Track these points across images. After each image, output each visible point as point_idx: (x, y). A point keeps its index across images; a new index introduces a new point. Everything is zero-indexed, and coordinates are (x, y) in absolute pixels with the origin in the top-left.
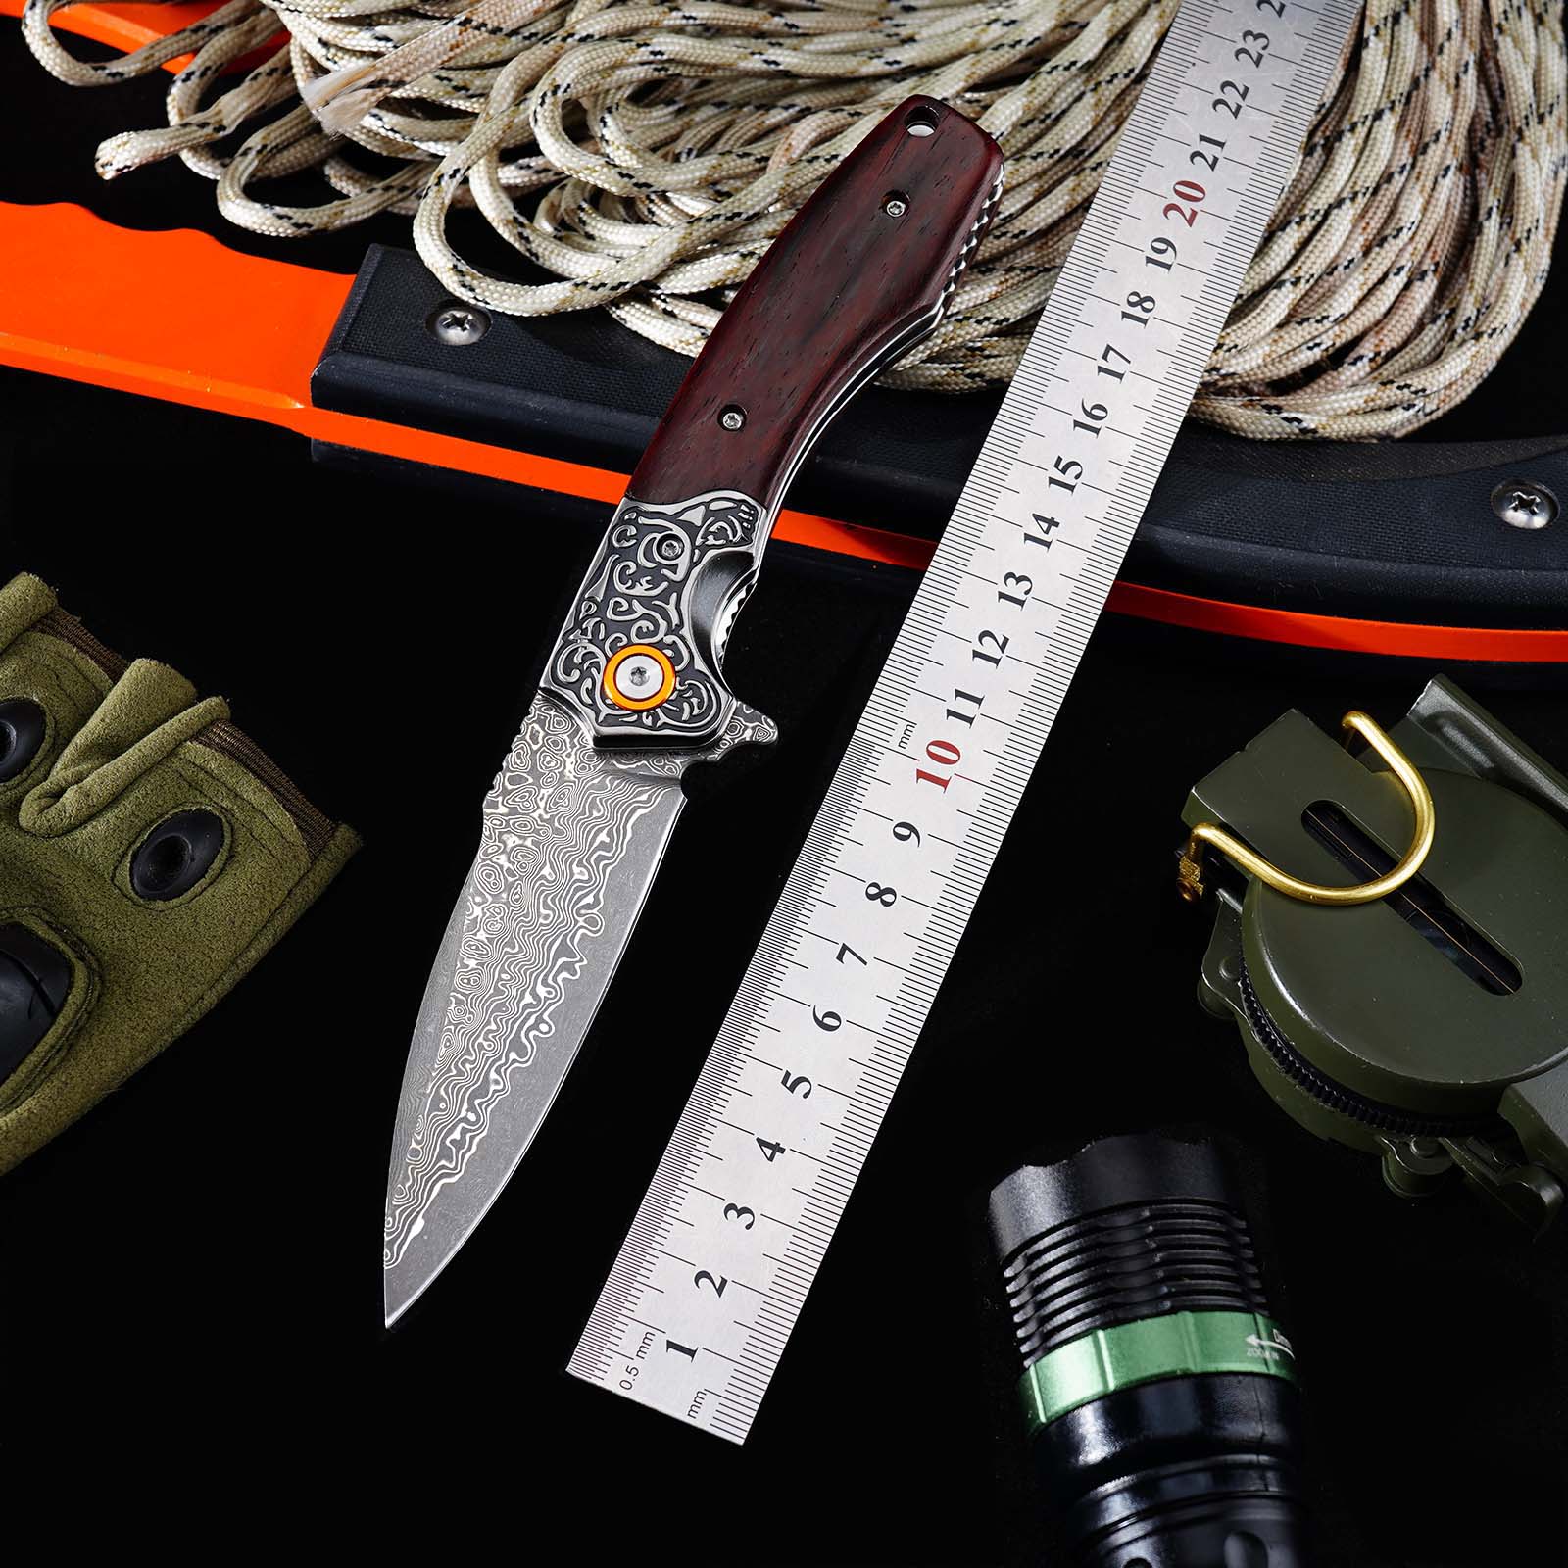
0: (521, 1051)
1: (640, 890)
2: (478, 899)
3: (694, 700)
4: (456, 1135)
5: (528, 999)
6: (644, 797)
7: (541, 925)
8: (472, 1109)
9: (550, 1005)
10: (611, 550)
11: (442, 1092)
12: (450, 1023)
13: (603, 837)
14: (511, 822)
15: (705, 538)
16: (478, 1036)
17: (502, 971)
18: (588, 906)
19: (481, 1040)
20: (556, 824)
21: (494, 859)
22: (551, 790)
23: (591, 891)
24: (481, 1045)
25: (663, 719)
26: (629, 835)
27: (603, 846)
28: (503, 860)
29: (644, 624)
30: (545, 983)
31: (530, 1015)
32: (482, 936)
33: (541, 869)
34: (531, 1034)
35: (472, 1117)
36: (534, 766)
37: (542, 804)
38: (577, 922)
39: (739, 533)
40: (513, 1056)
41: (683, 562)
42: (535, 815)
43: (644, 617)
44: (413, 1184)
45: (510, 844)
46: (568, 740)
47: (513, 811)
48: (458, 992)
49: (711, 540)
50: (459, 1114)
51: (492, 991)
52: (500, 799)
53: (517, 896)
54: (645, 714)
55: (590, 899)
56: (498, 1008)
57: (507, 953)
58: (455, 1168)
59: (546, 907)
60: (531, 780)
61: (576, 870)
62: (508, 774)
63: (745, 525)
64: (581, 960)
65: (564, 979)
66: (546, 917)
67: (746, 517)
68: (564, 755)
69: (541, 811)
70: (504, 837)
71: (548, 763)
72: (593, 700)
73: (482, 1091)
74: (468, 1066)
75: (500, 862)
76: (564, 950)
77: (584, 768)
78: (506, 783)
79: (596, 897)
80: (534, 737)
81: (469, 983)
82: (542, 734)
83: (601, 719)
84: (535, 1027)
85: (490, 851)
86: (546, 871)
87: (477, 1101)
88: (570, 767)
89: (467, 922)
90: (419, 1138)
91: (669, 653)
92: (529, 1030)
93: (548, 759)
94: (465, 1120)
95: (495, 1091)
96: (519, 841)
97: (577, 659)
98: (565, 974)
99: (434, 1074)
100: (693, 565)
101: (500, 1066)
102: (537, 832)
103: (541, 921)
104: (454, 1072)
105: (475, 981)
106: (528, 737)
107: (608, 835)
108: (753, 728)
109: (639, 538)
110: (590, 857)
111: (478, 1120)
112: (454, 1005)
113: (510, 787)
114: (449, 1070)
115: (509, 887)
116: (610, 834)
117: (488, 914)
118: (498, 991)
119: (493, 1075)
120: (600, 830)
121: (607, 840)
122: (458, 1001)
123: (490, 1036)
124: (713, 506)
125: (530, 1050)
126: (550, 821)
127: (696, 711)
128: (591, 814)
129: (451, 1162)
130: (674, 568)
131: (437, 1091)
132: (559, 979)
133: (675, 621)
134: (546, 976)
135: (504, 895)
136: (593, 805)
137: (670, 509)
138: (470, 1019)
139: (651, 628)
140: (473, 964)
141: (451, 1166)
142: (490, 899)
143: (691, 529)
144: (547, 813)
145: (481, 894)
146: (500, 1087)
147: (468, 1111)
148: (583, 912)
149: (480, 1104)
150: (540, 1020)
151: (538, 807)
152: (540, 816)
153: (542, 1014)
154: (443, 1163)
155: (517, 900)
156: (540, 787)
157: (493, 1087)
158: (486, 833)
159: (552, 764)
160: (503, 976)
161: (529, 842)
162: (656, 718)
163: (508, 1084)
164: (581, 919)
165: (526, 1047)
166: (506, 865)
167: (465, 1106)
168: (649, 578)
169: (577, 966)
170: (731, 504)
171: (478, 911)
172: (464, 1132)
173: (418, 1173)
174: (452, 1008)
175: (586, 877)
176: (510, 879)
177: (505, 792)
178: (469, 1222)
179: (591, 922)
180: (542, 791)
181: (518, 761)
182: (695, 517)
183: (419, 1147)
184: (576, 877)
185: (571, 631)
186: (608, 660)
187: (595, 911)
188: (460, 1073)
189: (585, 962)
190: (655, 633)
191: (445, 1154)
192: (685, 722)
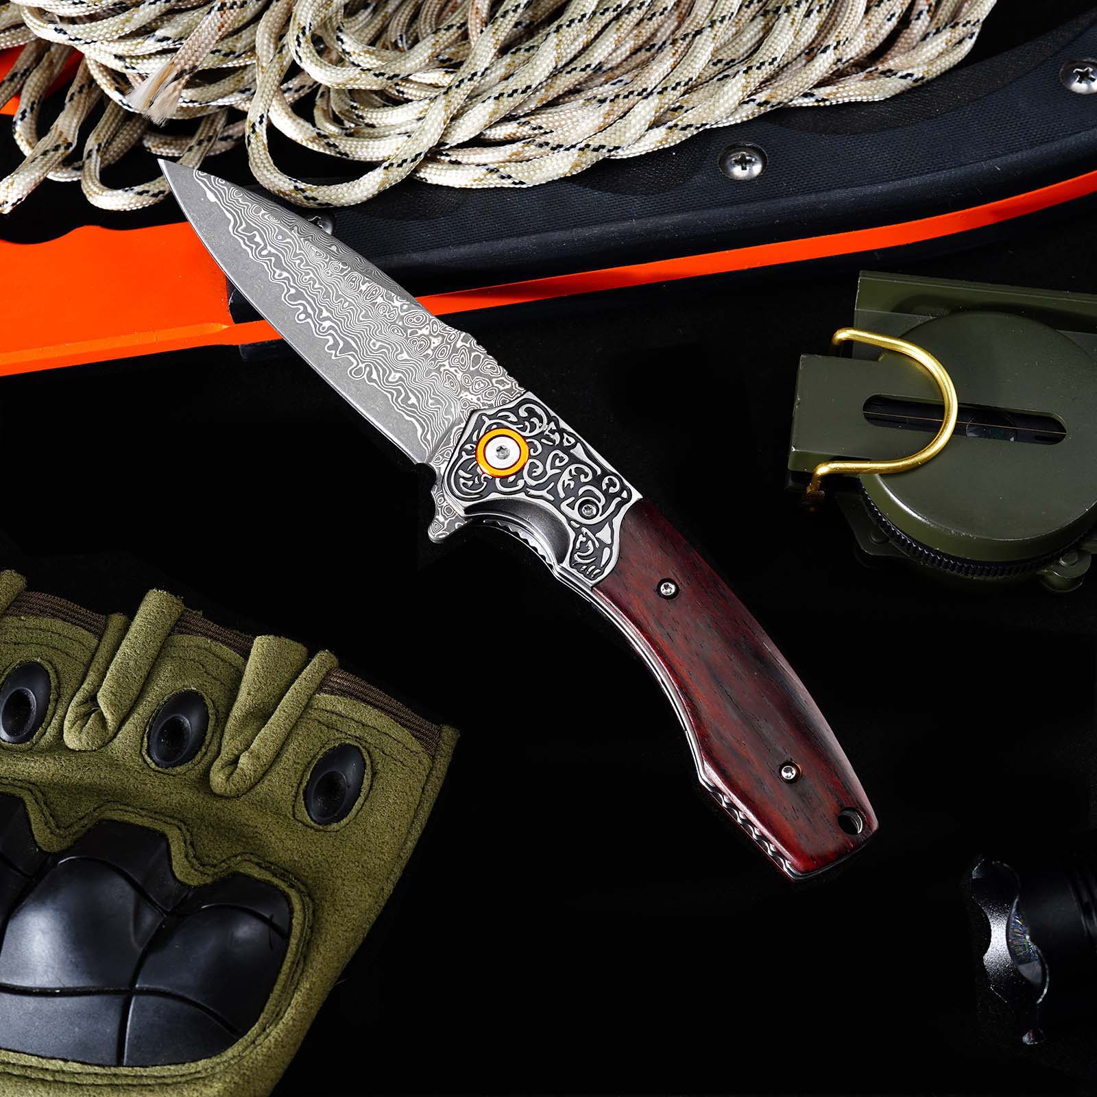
0: (294, 298)
1: (367, 410)
2: (405, 307)
3: (470, 483)
4: (258, 239)
5: (325, 314)
6: (429, 437)
7: (371, 340)
8: (270, 254)
9: (315, 326)
10: (605, 473)
11: (288, 240)
12: (330, 260)
13: (413, 400)
14: (449, 346)
15: (586, 535)
16: (315, 275)
17: (350, 304)
18: (370, 373)
19: (312, 275)
20: (434, 373)
21: (427, 326)
22: (459, 379)
23: (379, 379)
24: (308, 274)
25: (465, 457)
26: (407, 418)
27: (407, 398)
28: (425, 332)
29: (539, 471)
30: (331, 328)
31: (314, 311)
32: (380, 300)
33: (408, 353)
34: (301, 308)
35: (265, 252)
36: (481, 375)
37: (452, 370)
38: (363, 362)
39: (580, 560)
40: (293, 291)
41: (574, 514)
42: (446, 363)
43: (545, 472)
44: (239, 202)
45: (433, 340)
46: (489, 403)
47: (455, 350)
48: (349, 272)
49: (581, 538)
50: (270, 245)
51: (340, 293)
52: (468, 345)
53: (396, 331)
54: (475, 446)
55: (374, 376)
56: (327, 293)
57: (361, 311)
58: (237, 231)
59: (381, 347)
60: (472, 369)
61: (398, 375)
62: (483, 357)
63: (585, 567)
64: (336, 356)
65: (328, 341)
66: (374, 344)
67: (590, 570)
68: (480, 396)
69: (447, 367)
70: (440, 338)
71: (479, 385)
72: (501, 418)
73: (278, 264)
74: (298, 262)
75: (424, 330)
76: (348, 348)
77: (465, 405)
78: (476, 353)
79: (374, 381)
80: (502, 382)
81: (351, 281)
82: (501, 388)
83: (484, 417)
84: (305, 311)
85: (435, 326)
86: (405, 356)
87: (273, 259)
88: (470, 397)
89: (393, 294)
90: (266, 217)
91: (511, 479)
92: (305, 307)
93: (482, 385)
94: (265, 248)
95: (275, 272)
96: (433, 346)
97: (535, 420)
98: (331, 342)
99: (302, 239)
100: (569, 519)
101: (289, 281)
102: (435, 359)
103: (373, 340)
104: (298, 252)
105: (351, 285)
106: (503, 378)
107: (413, 404)
108: (443, 524)
109: (605, 493)
110: (403, 387)
111: (261, 256)
112: (341, 266)
113: (473, 354)
114: (300, 249)
115: (405, 329)
116: (413, 405)
117: (392, 309)
118: (338, 297)
119: (285, 274)
120: (418, 401)
121: (410, 402)
122: (343, 270)
123: (312, 282)
124: (607, 551)
125: (292, 303)
126: (438, 370)
127: (462, 481)
128: (432, 399)
129: (242, 230)
130: (571, 506)
131: (290, 237)
132: (330, 338)
133: (532, 492)
134: (336, 331)
135: (401, 323)
136: (438, 402)
137: (617, 521)
138: (328, 273)
139: (534, 474)
140: (363, 288)
141: (239, 230)
142: (402, 314)
143: (596, 528)
144: (445, 370)
145: (405, 311)
146: (276, 276)
147: (270, 251)
148: (368, 369)
149: (270, 260)
150: (308, 315)
151: (451, 367)
152: (444, 365)
153: (312, 319)
154: (244, 225)
155: (393, 330)
156: (464, 373)
157: (278, 272)
158: (448, 328)
159: (477, 387)
160: (347, 304)
161: (429, 352)
162: (468, 453)
163: (275, 281)
164: (363, 366)
165: (295, 301)
166: (420, 332)
167: (273, 251)
168: (572, 486)
169: (333, 352)
170: (603, 563)
171: (397, 304)
172: (257, 244)
173: (244, 208)
174: (340, 265)
175: (390, 379)
176: (409, 331)
177: (471, 350)
178: (200, 229)
179: (359, 372)
180: (461, 373)
181: (489, 366)
182: (604, 534)
183: (260, 214)
184: (393, 373)
185: (557, 424)
186: (524, 438)
187: (365, 376)
188: (296, 255)
189: (333, 358)
190: (530, 475)
191: (249, 228)
192: (457, 470)
